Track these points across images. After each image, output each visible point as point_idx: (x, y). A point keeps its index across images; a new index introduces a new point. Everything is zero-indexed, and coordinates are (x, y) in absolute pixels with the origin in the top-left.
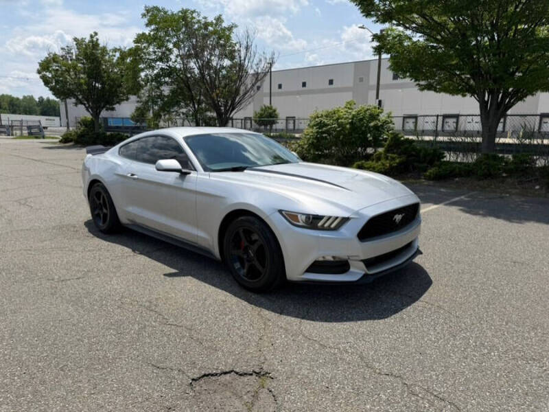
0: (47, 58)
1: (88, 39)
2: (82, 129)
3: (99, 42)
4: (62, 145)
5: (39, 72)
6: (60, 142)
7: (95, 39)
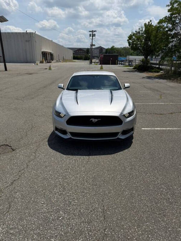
0: (131, 35)
1: (147, 23)
2: (142, 63)
3: (152, 24)
4: (134, 70)
5: (128, 41)
6: (133, 68)
7: (150, 23)
